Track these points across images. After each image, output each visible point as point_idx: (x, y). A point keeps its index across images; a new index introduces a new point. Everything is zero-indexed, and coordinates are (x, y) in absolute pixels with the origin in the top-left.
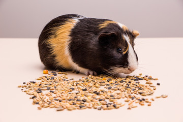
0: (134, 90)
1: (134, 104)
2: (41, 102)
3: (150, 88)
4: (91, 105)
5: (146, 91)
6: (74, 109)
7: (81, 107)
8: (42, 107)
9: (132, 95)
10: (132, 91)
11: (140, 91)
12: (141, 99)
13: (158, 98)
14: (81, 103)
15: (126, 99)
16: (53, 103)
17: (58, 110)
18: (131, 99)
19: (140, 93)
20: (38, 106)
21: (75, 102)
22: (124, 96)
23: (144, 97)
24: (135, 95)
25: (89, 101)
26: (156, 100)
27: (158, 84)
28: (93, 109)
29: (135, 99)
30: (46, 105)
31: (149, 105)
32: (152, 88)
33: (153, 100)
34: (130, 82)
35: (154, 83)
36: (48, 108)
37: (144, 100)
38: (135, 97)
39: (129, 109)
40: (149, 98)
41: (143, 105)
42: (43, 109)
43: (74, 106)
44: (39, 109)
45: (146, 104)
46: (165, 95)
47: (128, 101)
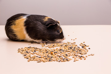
0: (77, 51)
1: (77, 59)
2: (29, 58)
3: (85, 50)
4: (55, 59)
5: (83, 52)
6: (47, 61)
7: (50, 60)
8: (30, 60)
9: (76, 54)
10: (76, 52)
11: (80, 52)
12: (80, 56)
13: (89, 55)
14: (50, 58)
15: (73, 56)
16: (36, 58)
17: (38, 62)
18: (75, 56)
19: (80, 53)
20: (28, 60)
21: (47, 58)
22: (72, 55)
23: (82, 55)
24: (78, 54)
25: (54, 57)
26: (88, 57)
27: (89, 49)
28: (56, 61)
29: (77, 56)
30: (32, 59)
31: (85, 59)
32: (86, 51)
33: (87, 57)
34: (75, 48)
35: (87, 48)
36: (33, 61)
37: (82, 56)
38: (77, 55)
39: (74, 61)
40: (84, 56)
41: (82, 59)
42: (30, 61)
43: (46, 60)
44: (28, 61)
45: (83, 59)
46: (92, 54)
47: (74, 57)
